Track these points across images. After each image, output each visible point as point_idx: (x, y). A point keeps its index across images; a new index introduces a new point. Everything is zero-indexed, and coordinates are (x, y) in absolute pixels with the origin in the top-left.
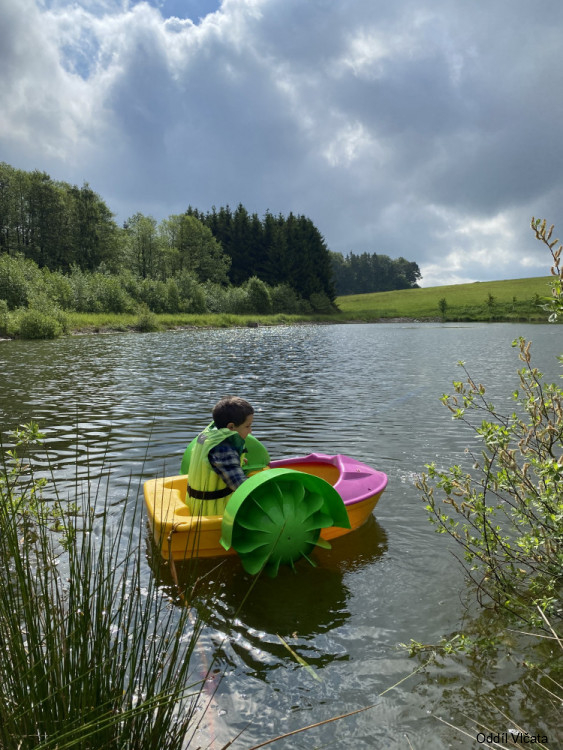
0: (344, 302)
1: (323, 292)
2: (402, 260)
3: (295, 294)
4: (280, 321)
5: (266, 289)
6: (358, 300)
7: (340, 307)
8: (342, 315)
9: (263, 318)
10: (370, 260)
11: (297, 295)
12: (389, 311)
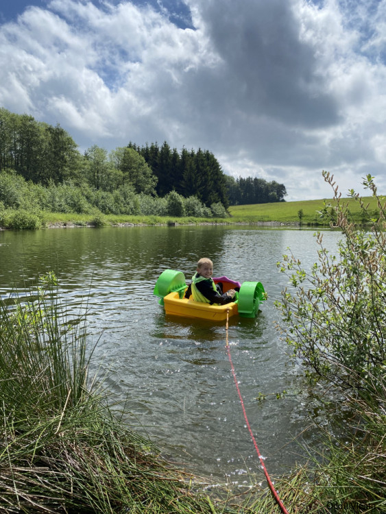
0: (234, 210)
1: (220, 203)
2: (274, 183)
3: (201, 203)
4: (190, 221)
5: (181, 199)
6: (244, 209)
7: (231, 213)
8: (233, 219)
9: (179, 220)
10: (252, 181)
11: (203, 204)
12: (264, 217)
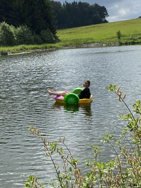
0: (62, 34)
1: (48, 29)
2: (96, 5)
3: (30, 31)
4: (21, 50)
5: (12, 29)
6: (71, 33)
7: (59, 38)
8: (61, 43)
9: (11, 48)
10: (77, 5)
11: (33, 32)
12: (89, 39)
